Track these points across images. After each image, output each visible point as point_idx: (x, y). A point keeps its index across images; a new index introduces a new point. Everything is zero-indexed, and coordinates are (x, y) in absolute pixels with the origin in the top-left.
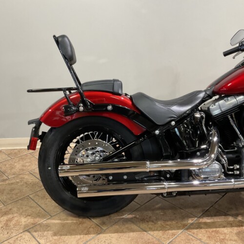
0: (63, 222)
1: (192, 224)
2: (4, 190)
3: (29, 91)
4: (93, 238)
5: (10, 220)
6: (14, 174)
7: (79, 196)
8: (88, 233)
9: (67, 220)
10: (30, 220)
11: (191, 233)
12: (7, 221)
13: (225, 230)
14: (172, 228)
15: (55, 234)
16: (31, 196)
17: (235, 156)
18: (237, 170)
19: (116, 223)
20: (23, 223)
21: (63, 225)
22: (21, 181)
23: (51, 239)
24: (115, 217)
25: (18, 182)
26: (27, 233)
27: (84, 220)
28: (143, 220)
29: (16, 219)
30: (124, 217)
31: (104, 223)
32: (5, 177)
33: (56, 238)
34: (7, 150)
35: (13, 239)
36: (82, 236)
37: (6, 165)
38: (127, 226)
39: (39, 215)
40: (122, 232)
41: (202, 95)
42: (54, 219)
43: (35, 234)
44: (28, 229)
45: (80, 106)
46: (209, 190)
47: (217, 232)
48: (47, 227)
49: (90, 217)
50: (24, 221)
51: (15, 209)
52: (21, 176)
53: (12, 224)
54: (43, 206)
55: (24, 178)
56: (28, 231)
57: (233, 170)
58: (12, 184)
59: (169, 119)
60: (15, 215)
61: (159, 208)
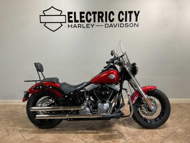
0: (33, 130)
1: (79, 132)
2: (16, 119)
3: (25, 81)
4: (41, 135)
5: (15, 128)
6: (22, 114)
7: (37, 118)
8: (41, 133)
9: (35, 129)
10: (22, 128)
11: (77, 135)
12: (14, 128)
13: (90, 135)
14: (71, 133)
15: (29, 133)
16: (25, 121)
17: (95, 106)
18: (96, 111)
19: (52, 131)
20: (19, 129)
21: (33, 131)
22: (24, 116)
23: (27, 134)
24: (52, 129)
25: (22, 116)
26: (19, 132)
27: (41, 129)
28: (62, 130)
29: (17, 128)
30: (56, 129)
31: (48, 131)
32: (19, 115)
33: (29, 134)
34: (23, 105)
35: (14, 134)
36: (38, 134)
37: (20, 110)
38: (55, 132)
39: (26, 127)
40: (53, 133)
41: (85, 84)
42: (31, 129)
43: (22, 133)
44: (20, 131)
45: (40, 87)
46: (84, 118)
47: (86, 135)
48: (27, 131)
49: (43, 128)
50: (20, 129)
51: (18, 125)
52: (25, 114)
53: (15, 130)
54: (28, 125)
55: (25, 115)
56: (20, 132)
57: (94, 111)
58: (20, 117)
59: (70, 92)
60: (17, 127)
61: (71, 127)
